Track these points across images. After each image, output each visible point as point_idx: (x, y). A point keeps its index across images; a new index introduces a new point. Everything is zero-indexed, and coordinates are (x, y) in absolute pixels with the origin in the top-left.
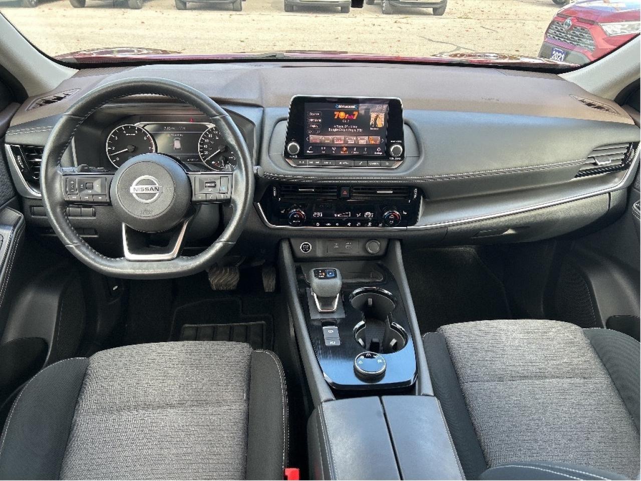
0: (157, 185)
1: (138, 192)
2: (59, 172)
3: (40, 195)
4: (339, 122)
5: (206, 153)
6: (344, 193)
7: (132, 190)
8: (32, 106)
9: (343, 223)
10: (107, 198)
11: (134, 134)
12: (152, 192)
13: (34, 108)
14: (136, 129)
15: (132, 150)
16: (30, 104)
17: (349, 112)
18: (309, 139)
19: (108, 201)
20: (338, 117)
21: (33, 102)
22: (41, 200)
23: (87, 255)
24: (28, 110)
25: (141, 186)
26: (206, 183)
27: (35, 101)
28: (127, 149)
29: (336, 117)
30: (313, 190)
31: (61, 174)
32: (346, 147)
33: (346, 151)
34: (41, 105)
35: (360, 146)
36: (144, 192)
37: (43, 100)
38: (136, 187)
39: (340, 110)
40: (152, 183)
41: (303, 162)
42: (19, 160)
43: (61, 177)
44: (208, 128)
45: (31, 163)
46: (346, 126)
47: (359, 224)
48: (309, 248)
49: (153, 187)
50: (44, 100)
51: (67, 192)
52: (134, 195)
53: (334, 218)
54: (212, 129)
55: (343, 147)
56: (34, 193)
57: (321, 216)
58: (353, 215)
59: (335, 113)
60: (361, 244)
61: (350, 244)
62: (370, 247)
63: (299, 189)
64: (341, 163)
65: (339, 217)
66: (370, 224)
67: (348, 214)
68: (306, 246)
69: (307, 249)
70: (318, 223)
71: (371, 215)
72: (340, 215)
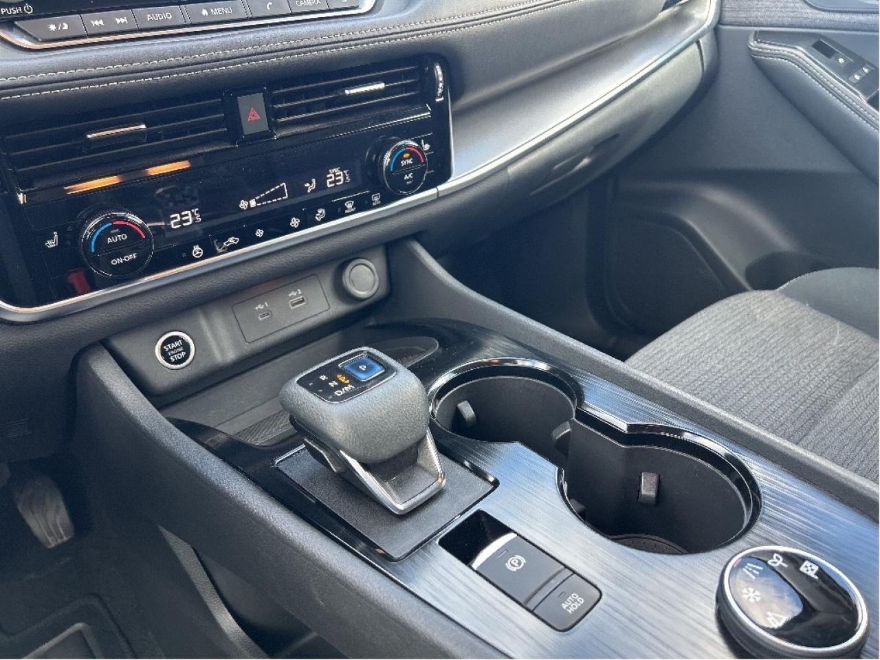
6: (251, 118)
9: (276, 224)
30: (143, 127)
41: (66, 27)
47: (321, 212)
48: (186, 347)
53: (242, 215)
57: (199, 219)
58: (296, 190)
60: (327, 282)
61: (298, 295)
62: (352, 282)
63: (89, 136)
64: (205, 12)
65: (257, 206)
66: (349, 205)
67: (280, 193)
68: (173, 346)
69: (183, 354)
70: (197, 248)
71: (345, 177)
72: (257, 201)
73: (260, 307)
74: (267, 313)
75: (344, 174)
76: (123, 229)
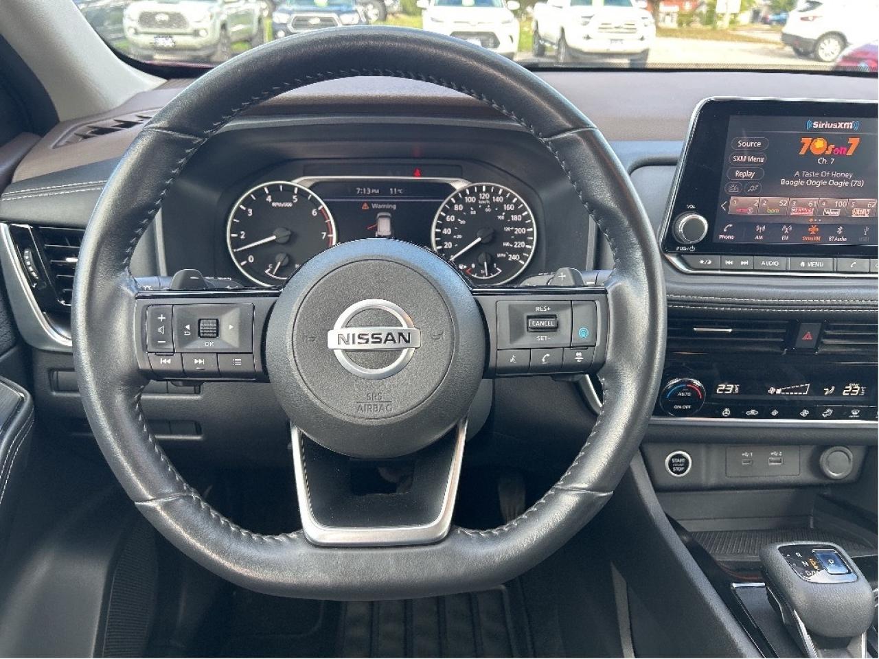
0: (405, 327)
1: (351, 346)
2: (125, 289)
3: (70, 344)
4: (810, 162)
5: (449, 245)
6: (805, 338)
7: (332, 340)
8: (66, 140)
9: (790, 409)
10: (257, 360)
11: (290, 205)
12: (390, 345)
13: (68, 143)
14: (296, 191)
15: (285, 240)
16: (59, 136)
17: (838, 140)
18: (727, 206)
19: (258, 368)
20: (809, 150)
21: (70, 132)
22: (71, 354)
23: (195, 532)
24: (55, 147)
25: (357, 331)
26: (529, 317)
27: (73, 129)
28: (274, 238)
29: (802, 152)
30: (730, 330)
31: (132, 294)
32: (818, 226)
33: (817, 234)
34: (85, 137)
35: (854, 222)
36: (370, 346)
37: (90, 127)
38: (345, 332)
39: (815, 134)
40: (392, 321)
41: (710, 262)
42: (29, 260)
43: (130, 303)
44: (454, 189)
45: (55, 268)
46: (825, 173)
47: (829, 411)
48: (686, 465)
49: (394, 330)
50: (95, 128)
51: (144, 347)
52: (339, 355)
53: (767, 397)
54: (463, 192)
55: (810, 226)
56: (60, 338)
57: (737, 392)
58: (817, 391)
59: (804, 140)
60: (806, 453)
61: (778, 456)
62: (828, 463)
63: (695, 329)
64: (803, 264)
65: (781, 394)
66: (855, 413)
67: (804, 389)
68: (678, 460)
69: (682, 469)
70: (727, 410)
71: (860, 391)
72: (783, 391)
73: (746, 454)
74: (749, 460)
75: (861, 389)
76: (691, 389)
